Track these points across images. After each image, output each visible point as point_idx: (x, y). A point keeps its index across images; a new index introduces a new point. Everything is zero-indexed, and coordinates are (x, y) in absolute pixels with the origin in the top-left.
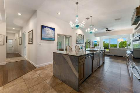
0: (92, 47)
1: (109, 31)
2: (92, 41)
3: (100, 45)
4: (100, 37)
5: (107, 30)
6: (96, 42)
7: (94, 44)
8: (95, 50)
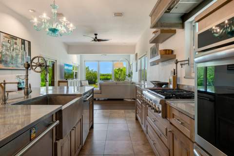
0: (59, 82)
1: (99, 40)
2: (58, 63)
3: (79, 75)
4: (79, 55)
5: (96, 38)
6: (71, 68)
7: (65, 74)
8: (67, 95)
